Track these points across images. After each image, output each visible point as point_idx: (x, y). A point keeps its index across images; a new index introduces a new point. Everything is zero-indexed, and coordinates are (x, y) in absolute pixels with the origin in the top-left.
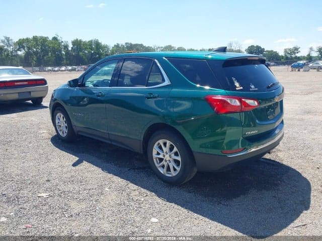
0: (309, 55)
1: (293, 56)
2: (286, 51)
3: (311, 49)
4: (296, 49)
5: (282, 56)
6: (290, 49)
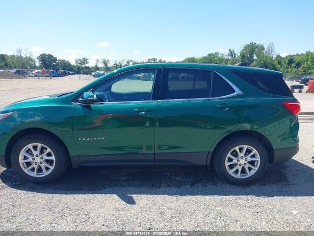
0: (96, 66)
1: (83, 66)
2: (76, 61)
3: (97, 61)
4: (85, 61)
5: (74, 66)
6: (80, 60)
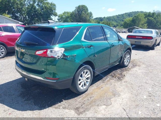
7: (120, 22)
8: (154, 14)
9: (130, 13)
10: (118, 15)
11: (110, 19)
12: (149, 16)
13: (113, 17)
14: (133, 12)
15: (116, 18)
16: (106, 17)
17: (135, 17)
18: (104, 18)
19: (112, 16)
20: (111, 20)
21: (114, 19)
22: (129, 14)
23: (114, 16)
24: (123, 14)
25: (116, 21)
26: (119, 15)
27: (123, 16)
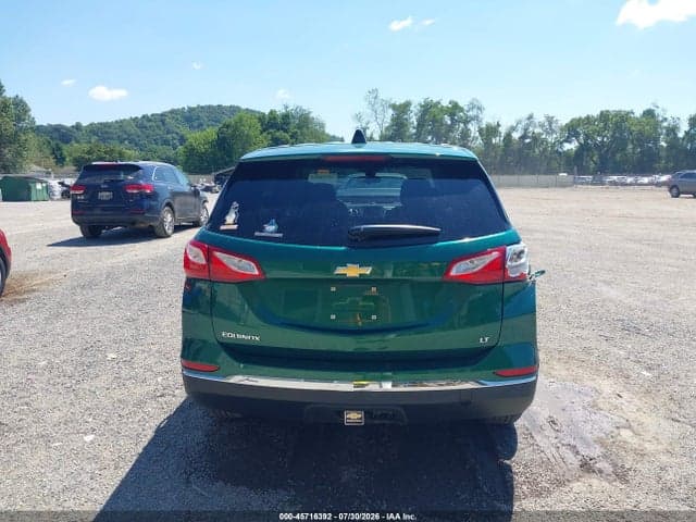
7: (155, 146)
8: (286, 117)
9: (191, 110)
10: (140, 116)
11: (106, 133)
12: (272, 127)
13: (121, 124)
14: (202, 107)
15: (133, 130)
16: (85, 124)
17: (228, 127)
18: (78, 127)
19: (114, 120)
20: (112, 139)
21: (125, 132)
22: (188, 114)
23: (121, 121)
24: (162, 115)
25: (136, 145)
26: (144, 117)
27: (163, 122)
